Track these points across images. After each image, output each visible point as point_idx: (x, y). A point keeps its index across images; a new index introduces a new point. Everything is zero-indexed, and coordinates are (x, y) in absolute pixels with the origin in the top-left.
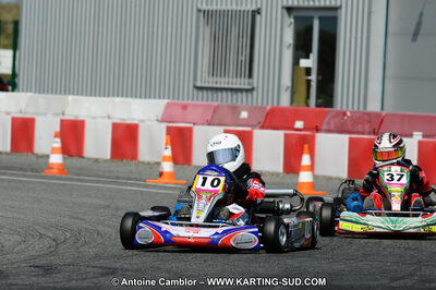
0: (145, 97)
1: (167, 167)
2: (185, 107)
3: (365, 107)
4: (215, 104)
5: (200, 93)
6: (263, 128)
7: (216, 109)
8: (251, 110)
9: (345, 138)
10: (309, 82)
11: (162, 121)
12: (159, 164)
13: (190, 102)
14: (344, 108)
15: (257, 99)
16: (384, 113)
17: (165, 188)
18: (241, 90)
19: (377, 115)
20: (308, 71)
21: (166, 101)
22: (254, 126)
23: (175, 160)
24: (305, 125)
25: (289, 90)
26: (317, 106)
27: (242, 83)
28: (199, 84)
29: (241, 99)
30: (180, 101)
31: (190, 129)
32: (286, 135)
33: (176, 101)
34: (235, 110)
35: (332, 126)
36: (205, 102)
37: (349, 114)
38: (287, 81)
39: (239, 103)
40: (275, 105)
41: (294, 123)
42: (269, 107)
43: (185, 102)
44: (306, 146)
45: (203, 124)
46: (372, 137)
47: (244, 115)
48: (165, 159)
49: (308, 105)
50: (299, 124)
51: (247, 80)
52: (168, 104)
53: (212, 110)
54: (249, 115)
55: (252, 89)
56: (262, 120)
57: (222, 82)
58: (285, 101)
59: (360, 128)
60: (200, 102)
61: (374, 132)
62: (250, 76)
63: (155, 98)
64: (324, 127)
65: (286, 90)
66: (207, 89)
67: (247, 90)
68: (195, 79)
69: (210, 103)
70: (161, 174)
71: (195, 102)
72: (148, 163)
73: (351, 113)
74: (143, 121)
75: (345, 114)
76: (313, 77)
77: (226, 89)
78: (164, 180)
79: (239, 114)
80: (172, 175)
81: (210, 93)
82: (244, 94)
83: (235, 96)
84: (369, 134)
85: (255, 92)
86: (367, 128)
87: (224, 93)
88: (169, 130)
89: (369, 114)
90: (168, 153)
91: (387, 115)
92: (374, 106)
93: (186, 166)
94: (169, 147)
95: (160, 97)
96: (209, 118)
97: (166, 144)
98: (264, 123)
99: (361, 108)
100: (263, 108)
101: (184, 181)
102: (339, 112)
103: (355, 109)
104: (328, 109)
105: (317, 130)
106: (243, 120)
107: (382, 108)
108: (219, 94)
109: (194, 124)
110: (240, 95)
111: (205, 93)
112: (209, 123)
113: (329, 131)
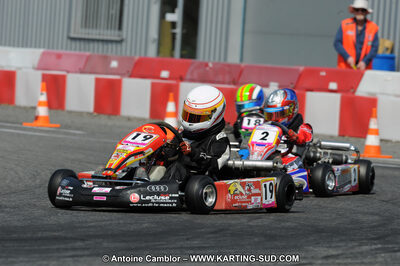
0: (23, 46)
1: (43, 111)
2: (59, 56)
3: (225, 58)
4: (88, 53)
5: (73, 44)
6: (131, 76)
7: (88, 58)
8: (121, 60)
10: (174, 35)
11: (38, 69)
12: (34, 108)
13: (64, 51)
14: (206, 60)
15: (126, 50)
16: (243, 65)
17: (40, 131)
18: (112, 41)
19: (236, 66)
20: (173, 25)
21: (42, 50)
22: (123, 75)
23: (50, 105)
24: (170, 74)
25: (156, 42)
26: (182, 56)
27: (112, 35)
28: (72, 35)
29: (111, 49)
30: (55, 51)
31: (63, 78)
32: (153, 85)
33: (50, 50)
34: (106, 59)
35: (195, 76)
36: (77, 52)
37: (211, 65)
38: (154, 33)
39: (109, 54)
40: (143, 55)
41: (159, 73)
42: (137, 57)
43: (60, 51)
44: (171, 95)
45: (76, 72)
46: (232, 86)
47: (114, 64)
48: (40, 104)
49: (172, 56)
50: (165, 74)
51: (117, 32)
52: (44, 54)
53: (84, 60)
54: (119, 65)
55: (120, 42)
56: (130, 70)
57: (94, 34)
58: (152, 52)
59: (220, 78)
60: (73, 52)
61: (234, 84)
62: (120, 28)
63: (31, 47)
64: (188, 76)
65: (154, 41)
66: (80, 39)
67: (116, 42)
68: (69, 30)
69: (82, 53)
70: (37, 118)
71: (68, 52)
72: (25, 108)
73: (214, 64)
74: (20, 68)
75: (207, 65)
76: (178, 31)
77: (98, 41)
78: (39, 123)
79: (109, 63)
80: (47, 119)
81: (82, 43)
82: (114, 45)
83: (105, 47)
84: (229, 83)
85: (124, 44)
86: (227, 78)
87: (96, 44)
88: (45, 78)
89: (229, 66)
90: (43, 98)
91: (246, 67)
92: (234, 58)
93: (60, 111)
94: (45, 93)
95: (35, 47)
96: (81, 65)
97: (42, 90)
98: (133, 71)
99: (222, 60)
100: (131, 59)
101: (58, 125)
102: (201, 63)
103: (217, 60)
104: (192, 60)
105: (182, 79)
106: (113, 69)
107: (241, 60)
108: (91, 45)
109: (68, 72)
110: (110, 46)
111: (78, 43)
112: (82, 71)
113: (192, 80)
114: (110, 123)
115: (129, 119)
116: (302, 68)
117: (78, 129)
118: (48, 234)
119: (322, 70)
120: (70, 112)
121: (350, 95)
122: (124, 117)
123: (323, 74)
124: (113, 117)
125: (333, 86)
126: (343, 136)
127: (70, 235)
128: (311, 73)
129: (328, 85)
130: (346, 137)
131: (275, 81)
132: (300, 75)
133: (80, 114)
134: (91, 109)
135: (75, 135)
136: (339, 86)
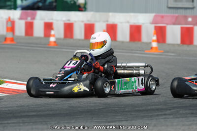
1: (155, 45)
2: (162, 17)
4: (177, 15)
5: (170, 10)
7: (177, 17)
8: (193, 17)
11: (152, 23)
12: (150, 43)
13: (165, 14)
15: (196, 12)
18: (189, 8)
21: (153, 15)
22: (194, 25)
23: (158, 41)
27: (189, 5)
28: (169, 6)
30: (161, 14)
31: (165, 27)
33: (157, 14)
34: (186, 17)
36: (172, 14)
45: (171, 24)
47: (190, 19)
48: (153, 41)
51: (191, 3)
52: (155, 16)
53: (175, 18)
54: (192, 20)
57: (180, 5)
62: (193, 1)
66: (173, 8)
67: (191, 8)
68: (168, 4)
69: (174, 14)
70: (152, 48)
72: (146, 43)
74: (144, 24)
77: (182, 8)
78: (153, 50)
79: (187, 19)
80: (157, 48)
81: (174, 10)
82: (190, 10)
83: (186, 11)
85: (195, 9)
87: (181, 10)
88: (156, 28)
90: (155, 38)
93: (163, 44)
94: (155, 36)
96: (174, 21)
97: (154, 34)
101: (162, 51)
106: (190, 22)
108: (179, 11)
109: (167, 24)
110: (188, 11)
111: (172, 10)
112: (174, 24)
114: (188, 49)
117: (173, 53)
118: (154, 107)
120: (169, 44)
122: (195, 46)
124: (190, 46)
127: (164, 107)
133: (173, 45)
134: (179, 41)
135: (171, 56)
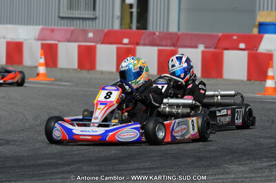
0: (27, 24)
1: (42, 70)
2: (52, 31)
3: (168, 29)
4: (72, 28)
5: (62, 21)
6: (103, 42)
7: (73, 31)
8: (95, 32)
9: (155, 50)
10: (131, 13)
11: (38, 40)
12: (36, 67)
13: (56, 27)
14: (155, 30)
15: (98, 25)
16: (180, 33)
17: (41, 84)
18: (89, 19)
19: (175, 34)
20: (131, 6)
21: (40, 27)
22: (97, 42)
23: (47, 65)
24: (129, 41)
25: (119, 19)
26: (138, 28)
27: (89, 14)
28: (61, 15)
29: (88, 25)
30: (50, 27)
32: (118, 48)
33: (47, 27)
34: (85, 32)
35: (147, 42)
36: (65, 28)
37: (157, 34)
38: (118, 12)
39: (87, 28)
40: (110, 28)
41: (122, 40)
42: (106, 30)
43: (53, 27)
45: (64, 41)
46: (172, 48)
47: (91, 35)
48: (40, 65)
49: (131, 28)
50: (126, 41)
51: (92, 12)
52: (42, 29)
53: (70, 32)
54: (94, 35)
55: (95, 19)
56: (102, 38)
57: (76, 13)
58: (117, 26)
59: (164, 43)
60: (62, 27)
61: (174, 46)
62: (95, 9)
63: (33, 25)
64: (142, 42)
65: (118, 17)
66: (67, 18)
67: (92, 19)
68: (59, 12)
69: (69, 28)
70: (38, 75)
71: (59, 27)
72: (30, 67)
73: (159, 33)
74: (26, 40)
75: (154, 34)
76: (134, 10)
77: (79, 18)
78: (40, 78)
79: (87, 34)
80: (45, 75)
81: (68, 21)
82: (91, 21)
83: (84, 22)
84: (171, 46)
85: (97, 20)
86: (169, 42)
87: (78, 21)
88: (43, 46)
89: (171, 34)
90: (42, 61)
91: (182, 34)
92: (173, 29)
93: (54, 69)
94: (43, 57)
95: (36, 25)
96: (68, 36)
97: (41, 55)
98: (104, 40)
99: (165, 30)
100: (102, 31)
101: (53, 79)
102: (151, 33)
103: (162, 30)
104: (144, 31)
105: (138, 44)
106: (90, 38)
107: (179, 29)
108: (75, 21)
109: (59, 41)
110: (88, 22)
111: (66, 21)
112: (69, 41)
113: (145, 45)
114: (89, 76)
115: (102, 73)
116: (220, 34)
117: (67, 82)
119: (234, 35)
120: (61, 69)
121: (254, 52)
122: (99, 72)
123: (235, 38)
124: (91, 72)
125: (242, 46)
126: (250, 80)
128: (227, 37)
129: (238, 45)
130: (253, 81)
131: (202, 44)
132: (219, 39)
133: (68, 70)
134: (76, 66)
135: (65, 86)
136: (246, 46)
